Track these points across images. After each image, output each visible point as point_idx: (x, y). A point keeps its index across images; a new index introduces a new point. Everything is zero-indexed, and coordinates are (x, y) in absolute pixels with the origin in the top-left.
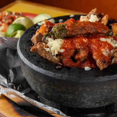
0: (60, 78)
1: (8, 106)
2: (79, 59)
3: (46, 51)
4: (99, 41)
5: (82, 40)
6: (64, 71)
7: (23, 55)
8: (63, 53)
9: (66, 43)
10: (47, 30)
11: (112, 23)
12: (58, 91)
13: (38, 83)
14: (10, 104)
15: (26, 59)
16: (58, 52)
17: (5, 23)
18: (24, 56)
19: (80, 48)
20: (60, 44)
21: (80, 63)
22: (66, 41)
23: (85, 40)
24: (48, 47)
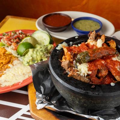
0: (97, 95)
1: (49, 114)
2: (102, 76)
3: (81, 76)
4: (112, 60)
5: (101, 62)
6: (98, 89)
7: (62, 80)
8: (91, 74)
9: (91, 66)
10: (72, 57)
11: (108, 41)
12: (95, 103)
13: (78, 99)
14: (50, 113)
15: (66, 83)
16: (87, 74)
17: (13, 42)
18: (64, 81)
19: (102, 68)
20: (87, 68)
21: (102, 79)
22: (90, 65)
23: (103, 62)
24: (78, 71)
